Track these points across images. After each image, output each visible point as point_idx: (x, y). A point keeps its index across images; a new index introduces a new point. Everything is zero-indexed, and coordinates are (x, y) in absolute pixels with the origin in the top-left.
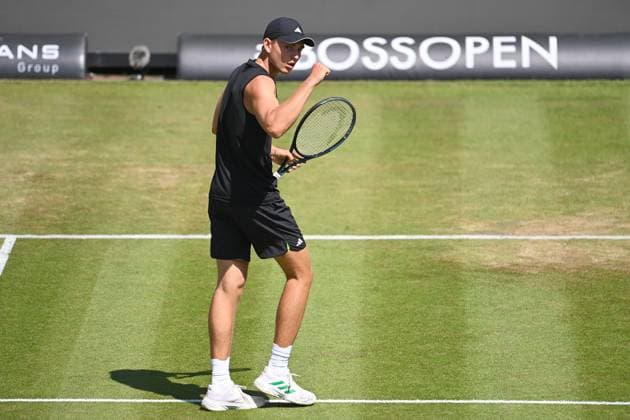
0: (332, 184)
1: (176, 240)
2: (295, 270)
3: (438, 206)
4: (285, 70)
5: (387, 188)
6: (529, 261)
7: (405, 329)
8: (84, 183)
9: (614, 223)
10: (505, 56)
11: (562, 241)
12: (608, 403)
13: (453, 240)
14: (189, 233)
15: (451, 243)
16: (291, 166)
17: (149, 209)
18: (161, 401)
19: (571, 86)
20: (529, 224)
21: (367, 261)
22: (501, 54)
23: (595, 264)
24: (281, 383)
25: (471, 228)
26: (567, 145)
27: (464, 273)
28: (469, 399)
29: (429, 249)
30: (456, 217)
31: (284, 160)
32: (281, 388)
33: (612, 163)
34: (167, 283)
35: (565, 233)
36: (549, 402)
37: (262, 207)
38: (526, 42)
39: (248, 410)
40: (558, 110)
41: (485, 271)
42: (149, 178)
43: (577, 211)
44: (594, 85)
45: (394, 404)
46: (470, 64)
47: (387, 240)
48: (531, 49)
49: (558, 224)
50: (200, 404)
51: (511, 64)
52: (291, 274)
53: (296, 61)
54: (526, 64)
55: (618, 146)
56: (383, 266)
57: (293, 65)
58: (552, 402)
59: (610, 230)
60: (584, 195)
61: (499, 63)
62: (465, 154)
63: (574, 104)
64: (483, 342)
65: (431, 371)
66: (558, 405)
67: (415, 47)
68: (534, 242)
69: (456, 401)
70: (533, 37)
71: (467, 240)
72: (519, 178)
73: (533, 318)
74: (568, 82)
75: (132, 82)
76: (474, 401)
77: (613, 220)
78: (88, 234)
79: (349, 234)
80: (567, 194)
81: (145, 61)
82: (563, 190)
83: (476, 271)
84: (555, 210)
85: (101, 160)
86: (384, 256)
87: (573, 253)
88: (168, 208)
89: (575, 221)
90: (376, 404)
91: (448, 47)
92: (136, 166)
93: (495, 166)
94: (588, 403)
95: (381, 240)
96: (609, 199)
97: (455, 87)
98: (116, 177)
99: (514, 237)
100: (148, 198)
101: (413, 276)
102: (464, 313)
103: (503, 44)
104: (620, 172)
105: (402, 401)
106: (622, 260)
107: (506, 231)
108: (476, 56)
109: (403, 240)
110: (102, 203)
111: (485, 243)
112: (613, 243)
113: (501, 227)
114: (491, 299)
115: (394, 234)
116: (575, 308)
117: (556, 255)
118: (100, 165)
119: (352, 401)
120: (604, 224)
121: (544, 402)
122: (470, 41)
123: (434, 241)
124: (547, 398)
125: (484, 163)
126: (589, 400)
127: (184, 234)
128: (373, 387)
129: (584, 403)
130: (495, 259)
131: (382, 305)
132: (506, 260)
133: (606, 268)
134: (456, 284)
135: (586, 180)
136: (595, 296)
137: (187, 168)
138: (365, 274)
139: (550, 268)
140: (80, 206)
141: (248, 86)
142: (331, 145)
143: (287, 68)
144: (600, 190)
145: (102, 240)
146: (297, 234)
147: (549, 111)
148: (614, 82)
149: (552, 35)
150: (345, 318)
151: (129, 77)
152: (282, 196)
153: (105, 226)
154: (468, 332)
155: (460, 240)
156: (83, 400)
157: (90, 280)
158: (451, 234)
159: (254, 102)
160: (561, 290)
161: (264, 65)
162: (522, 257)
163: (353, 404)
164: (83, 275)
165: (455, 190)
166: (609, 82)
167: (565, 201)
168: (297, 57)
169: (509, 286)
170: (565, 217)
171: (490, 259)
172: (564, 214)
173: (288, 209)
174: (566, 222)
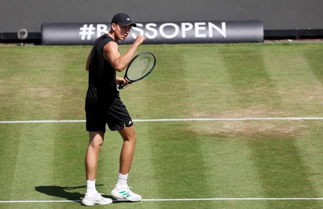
0: (126, 95)
1: (55, 123)
2: (128, 136)
3: (180, 105)
4: (122, 39)
5: (154, 96)
6: (229, 130)
7: (174, 164)
8: (5, 96)
9: (266, 112)
10: (200, 32)
11: (243, 121)
12: (279, 199)
13: (190, 121)
14: (61, 120)
15: (189, 123)
16: (124, 85)
17: (39, 108)
18: (62, 201)
19: (233, 46)
20: (225, 113)
21: (150, 132)
22: (199, 31)
23: (260, 132)
24: (125, 192)
25: (198, 115)
26: (236, 74)
27: (198, 137)
28: (211, 198)
29: (179, 125)
30: (189, 110)
31: (121, 83)
32: (124, 195)
33: (260, 83)
34: (54, 144)
35: (243, 117)
36: (250, 199)
37: (112, 106)
38: (211, 25)
39: (105, 205)
40: (229, 58)
41: (208, 136)
42: (36, 93)
43: (247, 106)
44: (244, 45)
45: (175, 201)
46: (184, 36)
47: (158, 122)
48: (213, 28)
49: (239, 112)
50: (81, 202)
51: (203, 36)
52: (126, 138)
53: (128, 34)
54: (211, 35)
55: (261, 75)
56: (158, 134)
57: (126, 36)
58: (252, 199)
59: (265, 115)
60: (249, 98)
61: (198, 35)
62: (188, 79)
63: (236, 54)
64: (213, 170)
65: (190, 185)
66: (255, 200)
67: (157, 28)
68: (229, 122)
69: (205, 199)
70: (214, 22)
71: (197, 121)
72: (216, 91)
73: (236, 158)
74: (231, 44)
75: (19, 47)
76: (214, 199)
77: (265, 110)
78: (11, 121)
79: (139, 119)
80: (241, 98)
81: (26, 36)
82: (239, 96)
83: (204, 136)
84: (236, 106)
85: (10, 85)
86: (158, 129)
87: (249, 126)
88: (48, 107)
89: (247, 111)
90: (166, 201)
91: (173, 28)
92: (28, 87)
93: (204, 85)
94: (270, 199)
95: (155, 122)
96: (262, 100)
97: (177, 47)
98: (20, 93)
99: (219, 119)
100: (38, 103)
101: (174, 139)
102: (202, 156)
103: (200, 26)
104: (265, 87)
105: (179, 200)
106: (274, 129)
107: (215, 117)
108: (186, 32)
109: (166, 121)
110: (15, 105)
111: (205, 122)
112: (268, 121)
113: (212, 115)
114: (213, 149)
115: (161, 118)
116: (255, 153)
117: (241, 128)
118: (11, 87)
119: (154, 200)
120: (262, 113)
121: (248, 199)
122: (183, 25)
123: (180, 121)
124: (250, 197)
125: (198, 84)
126: (270, 198)
127: (58, 120)
128: (164, 193)
129: (267, 199)
130: (212, 130)
131: (161, 153)
132: (217, 131)
133: (266, 134)
134: (195, 142)
135: (249, 91)
136: (264, 147)
137: (54, 88)
138: (150, 138)
139: (240, 134)
140: (5, 107)
141: (105, 47)
142: (143, 75)
143: (124, 38)
144: (256, 96)
145: (18, 124)
146: (129, 119)
147: (225, 58)
148: (254, 44)
149: (223, 21)
150: (144, 160)
151: (18, 44)
152: (122, 100)
153: (19, 117)
154: (205, 165)
155: (193, 121)
156: (23, 201)
157: (16, 143)
158: (189, 118)
159: (108, 54)
160: (246, 144)
161: (112, 36)
162: (225, 129)
163: (155, 201)
164: (12, 141)
165: (187, 97)
166: (251, 44)
167: (241, 101)
168: (128, 32)
169: (221, 143)
170: (242, 109)
171: (210, 130)
172: (241, 108)
173: (124, 106)
174: (243, 112)
